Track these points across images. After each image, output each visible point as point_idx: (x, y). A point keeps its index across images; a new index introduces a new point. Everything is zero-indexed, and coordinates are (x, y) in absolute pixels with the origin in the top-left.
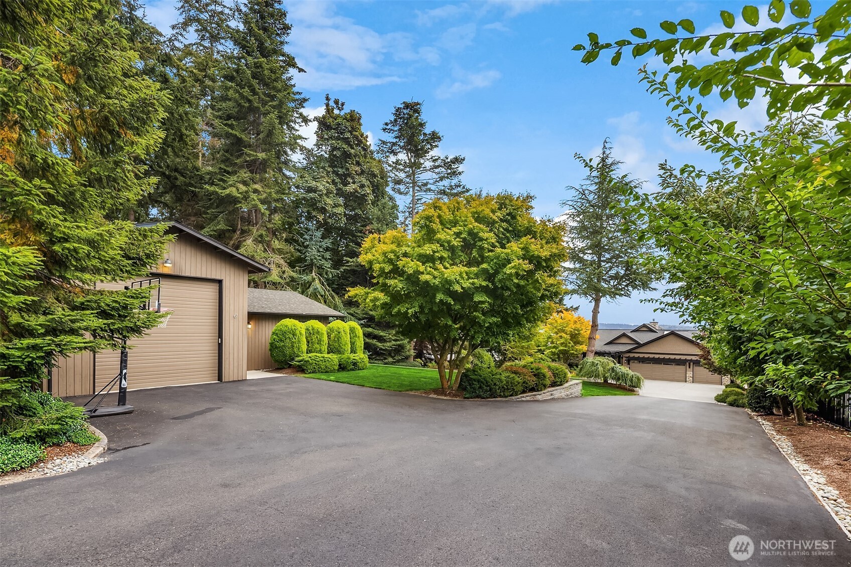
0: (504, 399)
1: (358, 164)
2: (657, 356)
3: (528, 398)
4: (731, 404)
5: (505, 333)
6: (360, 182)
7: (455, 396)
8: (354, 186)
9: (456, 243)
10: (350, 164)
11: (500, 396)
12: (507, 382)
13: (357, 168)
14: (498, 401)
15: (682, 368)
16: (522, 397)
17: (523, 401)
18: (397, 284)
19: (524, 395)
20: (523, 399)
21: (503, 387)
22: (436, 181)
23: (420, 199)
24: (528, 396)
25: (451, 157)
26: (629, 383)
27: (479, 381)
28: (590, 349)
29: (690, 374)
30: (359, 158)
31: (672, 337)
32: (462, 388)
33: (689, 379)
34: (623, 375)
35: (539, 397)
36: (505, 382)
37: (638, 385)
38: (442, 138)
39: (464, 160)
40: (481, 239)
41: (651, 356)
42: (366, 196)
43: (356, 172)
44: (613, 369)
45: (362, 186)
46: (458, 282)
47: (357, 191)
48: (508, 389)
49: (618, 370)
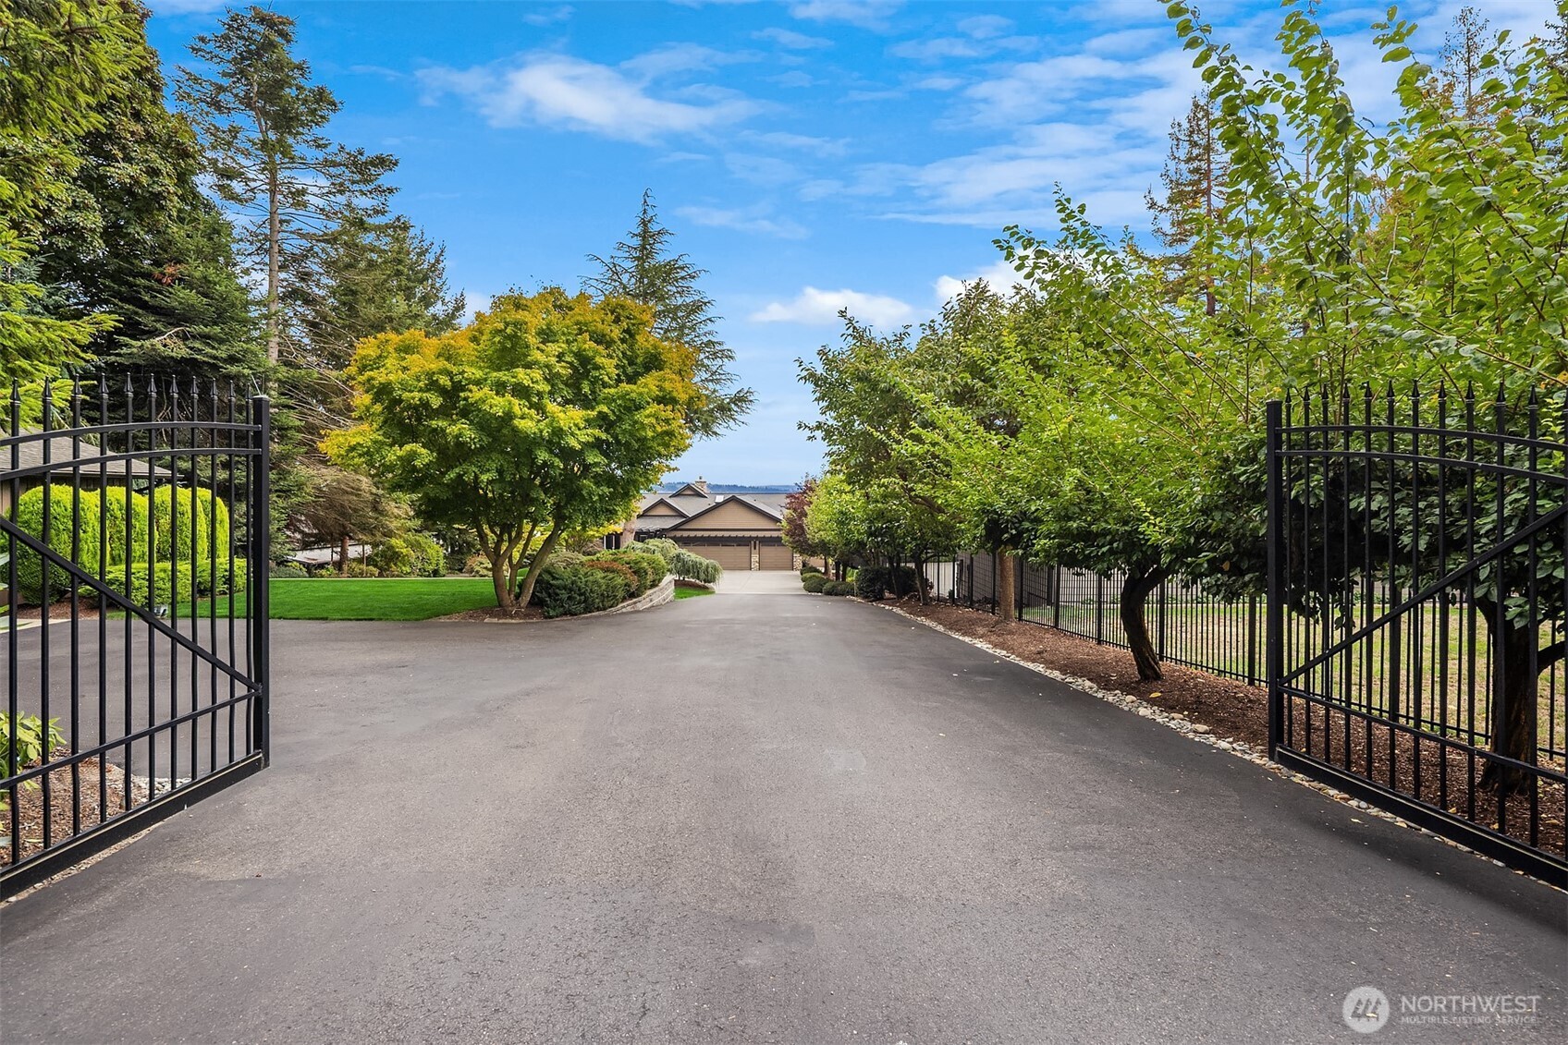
0: (602, 613)
1: (137, 116)
2: (713, 534)
3: (629, 609)
4: (829, 593)
5: (607, 510)
6: (147, 161)
7: (526, 616)
8: (133, 170)
9: (560, 369)
10: (115, 113)
11: (598, 609)
12: (608, 586)
13: (138, 128)
14: (595, 617)
15: (744, 550)
16: (624, 607)
17: (623, 613)
18: (461, 430)
19: (625, 604)
20: (624, 610)
21: (602, 595)
22: (330, 192)
23: (288, 222)
24: (626, 606)
25: (370, 153)
26: (702, 576)
27: (565, 588)
28: (628, 528)
29: (755, 558)
30: (140, 103)
31: (732, 506)
32: (536, 603)
33: (755, 565)
34: (695, 564)
35: (640, 606)
36: (604, 587)
37: (711, 579)
38: (339, 106)
39: (395, 164)
40: (597, 367)
41: (706, 534)
42: (165, 198)
43: (133, 133)
44: (678, 556)
45: (153, 172)
46: (572, 434)
47: (137, 182)
48: (608, 596)
49: (687, 559)
